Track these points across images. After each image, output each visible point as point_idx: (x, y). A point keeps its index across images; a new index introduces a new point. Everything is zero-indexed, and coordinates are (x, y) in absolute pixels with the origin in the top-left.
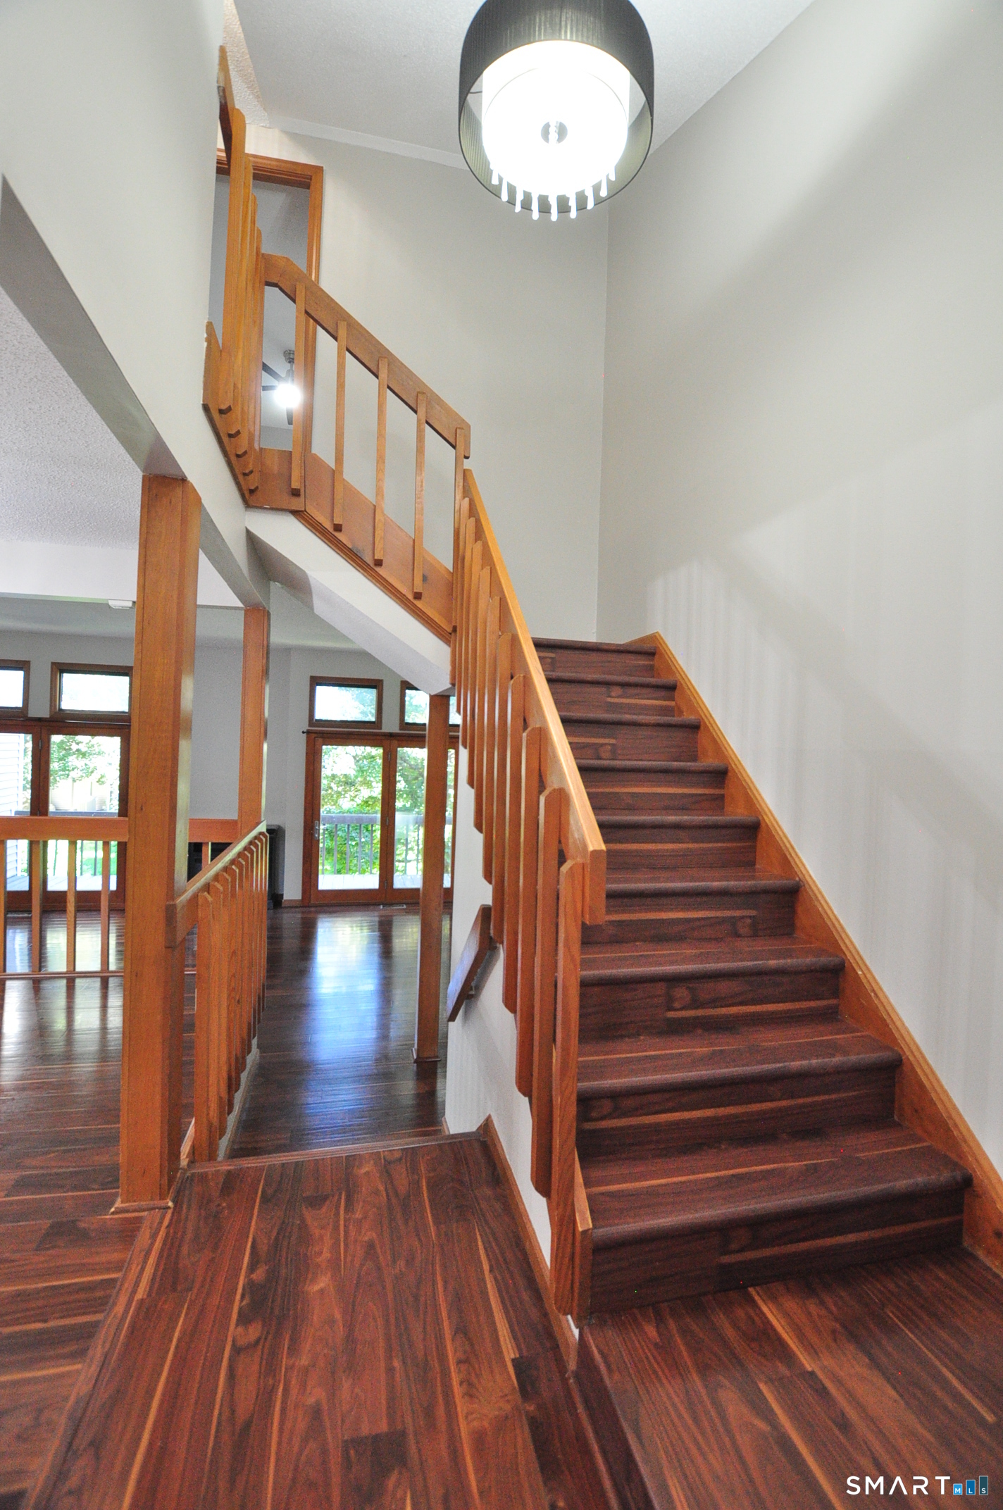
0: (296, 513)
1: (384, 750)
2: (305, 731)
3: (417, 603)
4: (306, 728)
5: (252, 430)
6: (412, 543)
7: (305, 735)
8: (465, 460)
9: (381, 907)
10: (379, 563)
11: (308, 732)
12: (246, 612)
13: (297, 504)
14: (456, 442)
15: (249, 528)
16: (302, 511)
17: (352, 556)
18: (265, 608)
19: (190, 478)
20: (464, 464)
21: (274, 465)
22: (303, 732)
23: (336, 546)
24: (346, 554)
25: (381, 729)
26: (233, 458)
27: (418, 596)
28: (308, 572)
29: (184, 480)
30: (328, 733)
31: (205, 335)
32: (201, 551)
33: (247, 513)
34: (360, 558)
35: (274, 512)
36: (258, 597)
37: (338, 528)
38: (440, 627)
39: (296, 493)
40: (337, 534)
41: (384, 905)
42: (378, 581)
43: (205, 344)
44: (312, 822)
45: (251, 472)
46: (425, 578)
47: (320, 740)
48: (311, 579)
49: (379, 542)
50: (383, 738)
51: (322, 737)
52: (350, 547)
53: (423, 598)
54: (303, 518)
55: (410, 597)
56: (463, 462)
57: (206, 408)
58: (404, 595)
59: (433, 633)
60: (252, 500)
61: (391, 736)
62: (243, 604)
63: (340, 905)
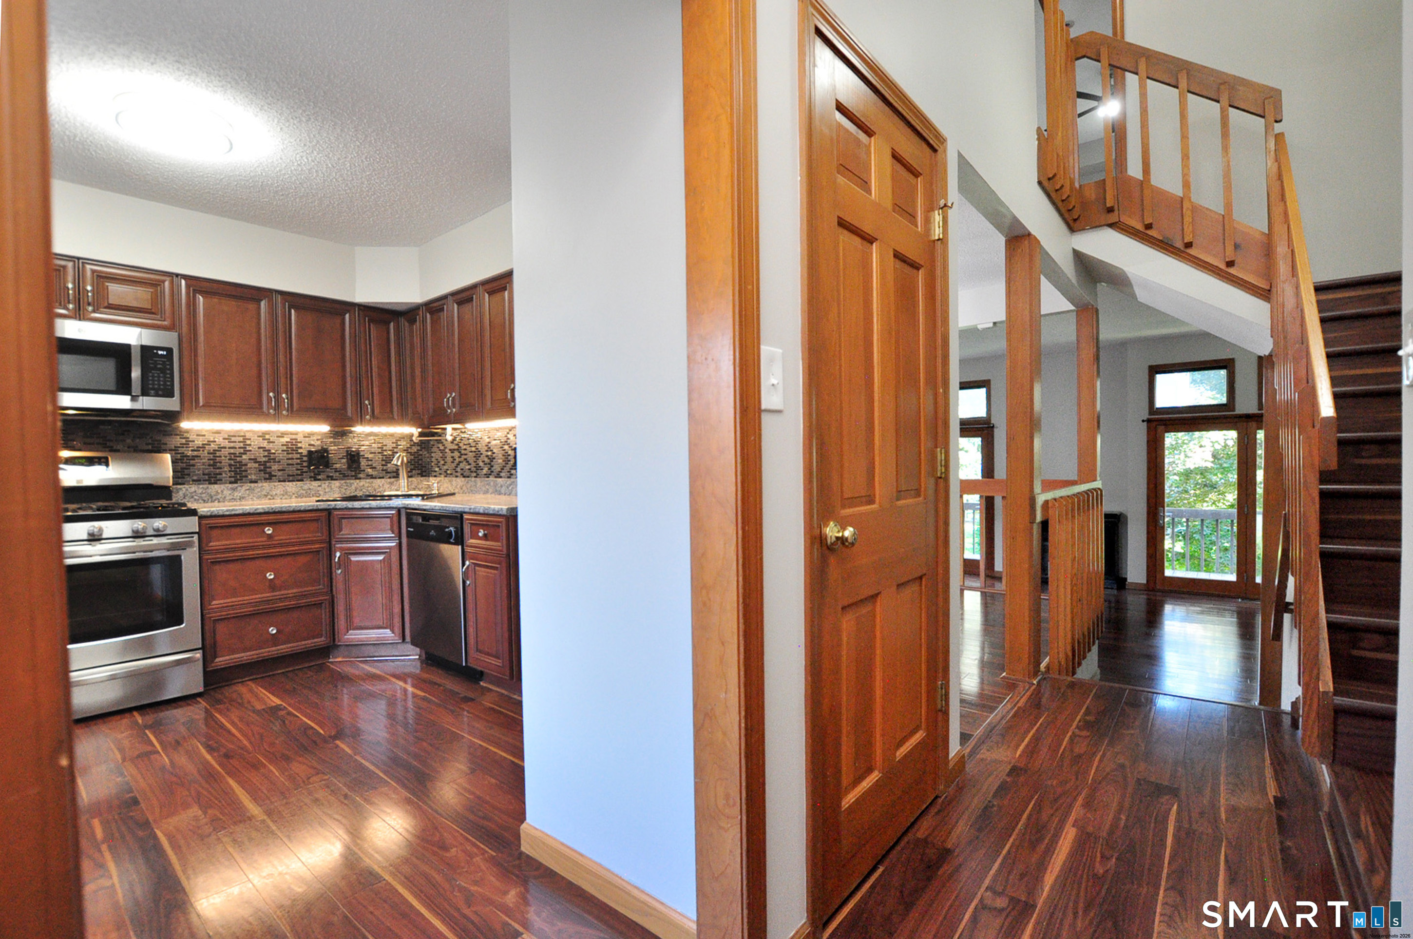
0: (1111, 226)
1: (1239, 433)
2: (1145, 419)
3: (1231, 270)
4: (1146, 416)
5: (1072, 176)
6: (1221, 219)
7: (1145, 423)
8: (1276, 125)
9: (1240, 600)
10: (1189, 245)
11: (1149, 421)
12: (1077, 312)
13: (1113, 218)
14: (1264, 113)
15: (1076, 248)
16: (1117, 222)
17: (1165, 246)
18: (1093, 306)
19: (1033, 233)
20: (1275, 129)
21: (1091, 194)
22: (1143, 421)
23: (1148, 241)
24: (1158, 246)
25: (1234, 410)
26: (1060, 204)
27: (1230, 264)
28: (1125, 269)
29: (1029, 234)
30: (1170, 419)
31: (1036, 137)
32: (1042, 277)
33: (1073, 237)
34: (1171, 246)
35: (1094, 229)
36: (1087, 298)
37: (1149, 227)
38: (1259, 288)
39: (1110, 210)
40: (1149, 232)
41: (1243, 599)
42: (1190, 261)
43: (1037, 142)
44: (1156, 509)
45: (1074, 207)
46: (1237, 247)
47: (1162, 428)
48: (1129, 275)
49: (1188, 227)
50: (1236, 420)
51: (1165, 425)
52: (1161, 238)
53: (1236, 265)
54: (1118, 228)
55: (1222, 266)
56: (1274, 126)
57: (1040, 183)
58: (1217, 267)
59: (1252, 295)
60: (1075, 226)
61: (1248, 417)
62: (1074, 306)
63: (1189, 593)
